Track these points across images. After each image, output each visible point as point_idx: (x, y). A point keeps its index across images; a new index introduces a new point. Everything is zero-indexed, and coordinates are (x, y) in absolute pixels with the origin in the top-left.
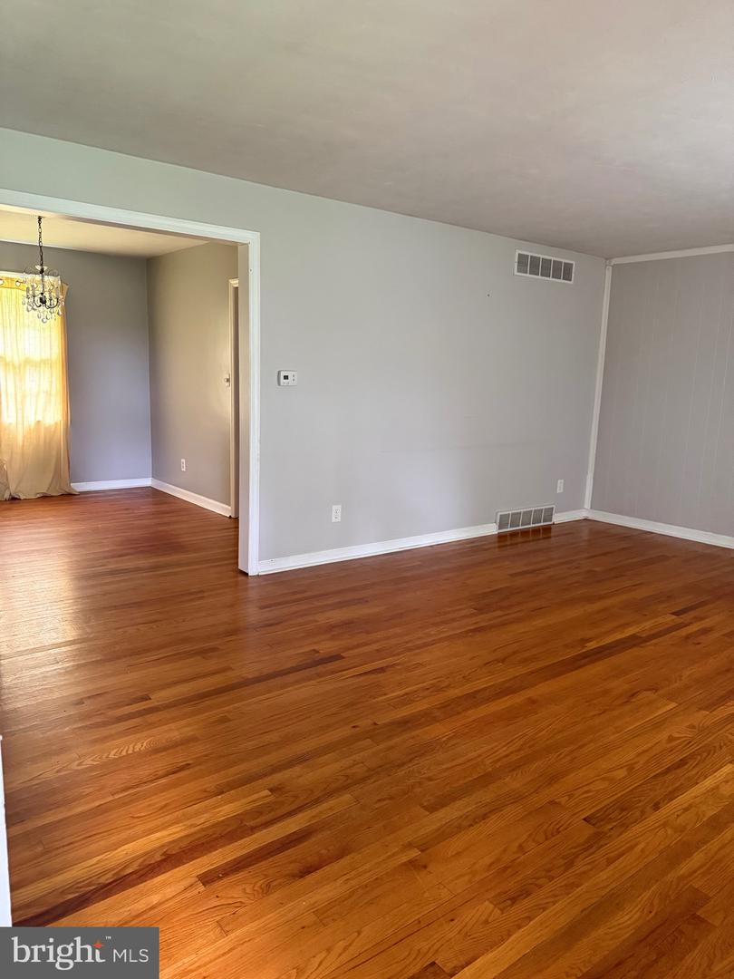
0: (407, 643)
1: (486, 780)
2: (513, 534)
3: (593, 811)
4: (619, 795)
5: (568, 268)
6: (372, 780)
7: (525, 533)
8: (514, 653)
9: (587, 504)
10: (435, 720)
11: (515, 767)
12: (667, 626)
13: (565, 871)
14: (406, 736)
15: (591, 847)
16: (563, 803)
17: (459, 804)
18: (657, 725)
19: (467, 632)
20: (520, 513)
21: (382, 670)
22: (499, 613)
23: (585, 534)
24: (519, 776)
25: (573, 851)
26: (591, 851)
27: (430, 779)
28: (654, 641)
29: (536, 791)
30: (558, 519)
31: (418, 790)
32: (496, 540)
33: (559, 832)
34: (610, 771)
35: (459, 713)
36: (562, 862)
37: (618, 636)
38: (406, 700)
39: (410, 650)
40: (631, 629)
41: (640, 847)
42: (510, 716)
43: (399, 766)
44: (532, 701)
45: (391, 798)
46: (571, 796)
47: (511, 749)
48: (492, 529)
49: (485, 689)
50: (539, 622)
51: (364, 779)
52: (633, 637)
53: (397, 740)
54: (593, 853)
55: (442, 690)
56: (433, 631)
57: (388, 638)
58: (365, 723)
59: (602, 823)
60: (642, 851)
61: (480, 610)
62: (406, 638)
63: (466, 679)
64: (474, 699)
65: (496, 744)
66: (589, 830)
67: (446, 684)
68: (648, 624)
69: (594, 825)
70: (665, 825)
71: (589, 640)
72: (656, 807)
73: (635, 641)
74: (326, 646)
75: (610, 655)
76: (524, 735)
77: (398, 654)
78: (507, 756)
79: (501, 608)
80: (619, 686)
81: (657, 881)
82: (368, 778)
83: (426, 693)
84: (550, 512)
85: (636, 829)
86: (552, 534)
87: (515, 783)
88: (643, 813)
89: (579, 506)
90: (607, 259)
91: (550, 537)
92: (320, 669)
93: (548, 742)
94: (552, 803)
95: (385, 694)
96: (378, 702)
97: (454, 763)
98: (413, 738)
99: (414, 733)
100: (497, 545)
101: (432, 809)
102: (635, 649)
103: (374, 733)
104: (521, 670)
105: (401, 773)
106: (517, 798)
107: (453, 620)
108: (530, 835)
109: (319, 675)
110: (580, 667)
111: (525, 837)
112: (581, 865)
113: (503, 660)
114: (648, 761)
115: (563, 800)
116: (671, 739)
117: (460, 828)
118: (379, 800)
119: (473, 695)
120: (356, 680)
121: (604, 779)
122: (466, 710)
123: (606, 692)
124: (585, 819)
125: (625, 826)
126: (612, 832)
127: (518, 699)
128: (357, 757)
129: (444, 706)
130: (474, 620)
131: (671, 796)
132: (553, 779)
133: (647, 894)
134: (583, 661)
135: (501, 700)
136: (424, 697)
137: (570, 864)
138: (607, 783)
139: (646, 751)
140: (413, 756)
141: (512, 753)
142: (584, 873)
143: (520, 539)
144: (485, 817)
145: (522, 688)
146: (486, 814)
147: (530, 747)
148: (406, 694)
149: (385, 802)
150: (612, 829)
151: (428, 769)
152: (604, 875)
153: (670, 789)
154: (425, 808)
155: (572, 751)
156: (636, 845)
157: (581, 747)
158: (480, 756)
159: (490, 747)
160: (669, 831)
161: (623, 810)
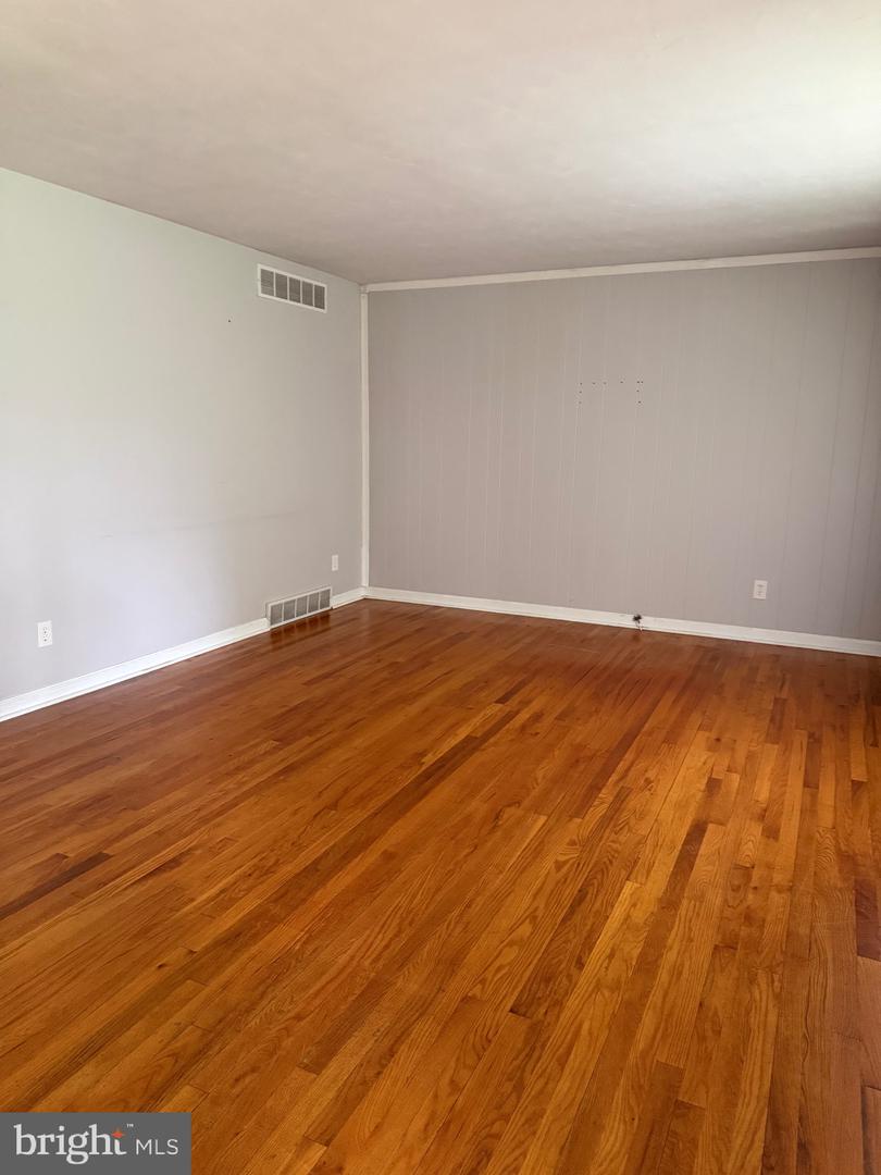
0: (199, 810)
1: (373, 992)
2: (289, 629)
3: (516, 994)
4: (535, 961)
5: (320, 291)
6: (217, 1048)
7: (301, 625)
8: (346, 791)
9: (365, 581)
10: (275, 921)
11: (403, 960)
12: (498, 718)
13: (519, 1098)
14: (244, 957)
15: (533, 1049)
16: (479, 995)
17: (351, 1043)
18: (538, 850)
19: (277, 775)
20: (294, 601)
21: (174, 862)
22: (307, 740)
23: (365, 617)
24: (411, 970)
25: (515, 1063)
26: (536, 1054)
27: (299, 1018)
28: (492, 740)
29: (440, 990)
30: (336, 602)
31: (288, 1042)
32: (270, 640)
33: (490, 1041)
34: (512, 930)
35: (304, 900)
36: (508, 1087)
37: (453, 742)
38: (223, 902)
39: (205, 821)
40: (463, 728)
41: (586, 1026)
42: (369, 886)
43: (248, 1011)
44: (388, 856)
45: (253, 1070)
46: (483, 982)
47: (390, 935)
48: (262, 626)
49: (326, 854)
50: (359, 742)
51: (201, 1053)
52: (468, 739)
53: (230, 970)
54: (539, 1058)
55: (269, 871)
56: (229, 784)
57: (169, 809)
58: (175, 956)
59: (533, 1009)
60: (590, 1033)
61: (284, 741)
62: (197, 803)
63: (298, 846)
64: (317, 873)
65: (368, 932)
66: (522, 1026)
67: (273, 860)
68: (477, 720)
69: (524, 1015)
70: (598, 987)
71: (423, 754)
72: (580, 965)
73: (470, 745)
74: (75, 845)
75: (453, 768)
76: (398, 907)
77: (191, 832)
78: (387, 947)
79: (310, 732)
80: (478, 807)
81: (622, 1070)
82: (208, 1046)
83: (251, 881)
84: (326, 596)
85: (572, 1003)
86: (331, 625)
87: (411, 984)
88: (569, 977)
89: (355, 585)
90: (361, 285)
91: (329, 629)
92: (75, 885)
93: (429, 911)
94: (466, 999)
95: (193, 900)
96: (187, 915)
97: (324, 980)
98: (253, 958)
99: (254, 949)
100: (270, 647)
101: (317, 1067)
102: (477, 754)
103: (197, 968)
104: (360, 815)
105: (254, 1021)
106: (422, 1008)
107: (252, 762)
108: (458, 1059)
109: (77, 895)
110: (426, 793)
111: (453, 1064)
112: (533, 1085)
113: (334, 805)
114: (547, 905)
115: (477, 990)
116: (559, 866)
117: (366, 1084)
118: (237, 1080)
119: (313, 868)
120: (141, 888)
121: (511, 944)
122: (312, 892)
123: (467, 820)
124: (511, 1011)
125: (559, 1004)
126: (548, 1019)
127: (370, 858)
128: (180, 1016)
129: (279, 897)
130: (282, 754)
131: (589, 944)
132: (453, 963)
133: (619, 1094)
134: (428, 784)
135: (352, 864)
136: (249, 890)
137: (519, 1087)
138: (516, 948)
139: (541, 888)
140: (261, 988)
141: (391, 939)
142: (541, 1092)
143: (296, 635)
144: (392, 1052)
145: (370, 841)
146: (393, 1046)
147: (410, 924)
148: (222, 892)
149: (247, 1080)
150: (546, 1013)
151: (292, 1001)
152: (564, 1085)
153: (585, 934)
154: (306, 1068)
155: (461, 915)
156: (580, 1026)
157: (469, 906)
158: (352, 958)
159: (361, 941)
160: (607, 994)
161: (548, 980)
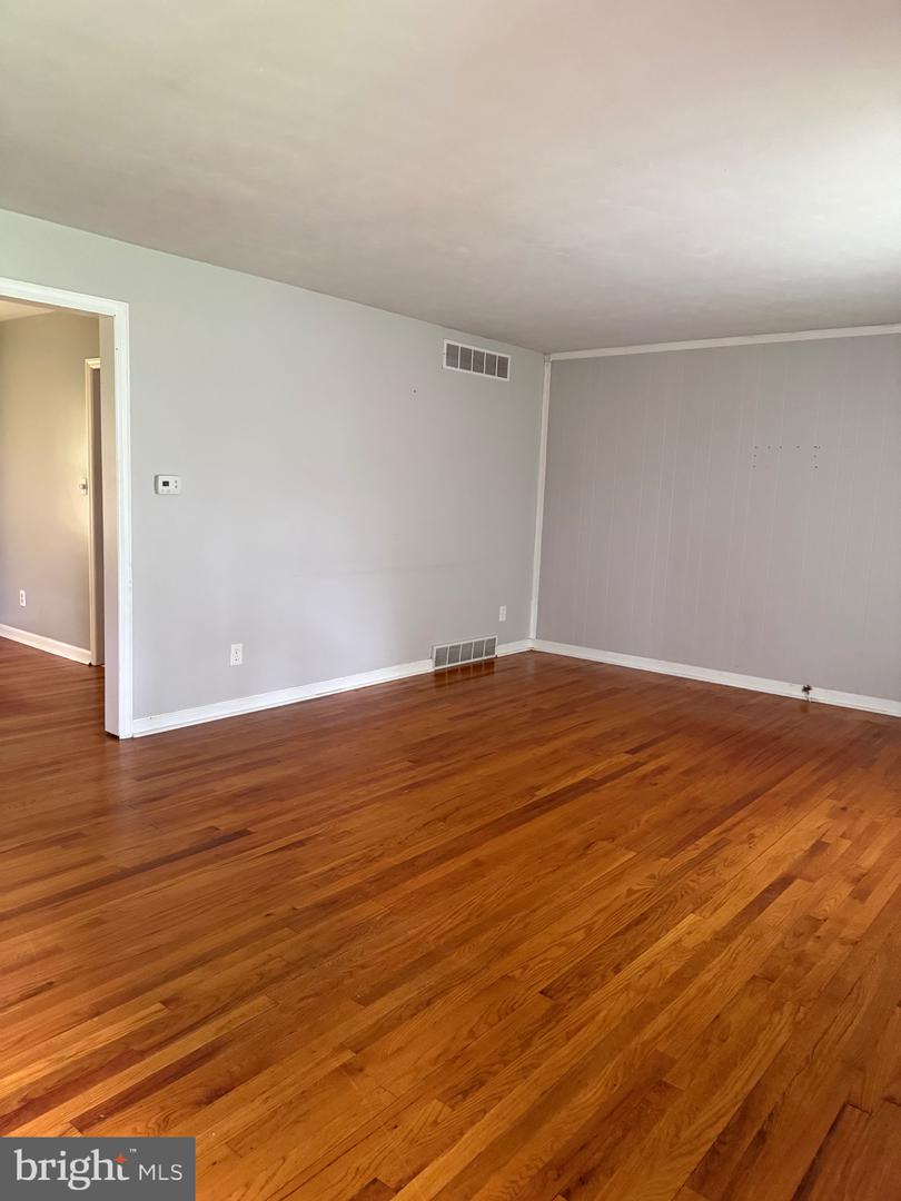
0: (330, 808)
1: (430, 959)
2: (452, 671)
3: (551, 981)
4: (578, 960)
5: (503, 362)
6: (294, 976)
7: (465, 669)
8: (458, 809)
9: (533, 634)
10: (367, 897)
11: (462, 941)
12: (622, 766)
13: (522, 1052)
14: (334, 918)
15: (549, 1021)
16: (517, 977)
17: (398, 991)
18: (616, 878)
19: (403, 789)
20: (459, 646)
21: (301, 843)
22: (439, 764)
23: (531, 668)
24: (467, 949)
25: (530, 1028)
26: (550, 1026)
27: (362, 967)
28: (608, 784)
29: (487, 967)
30: (501, 651)
31: (348, 982)
32: (433, 678)
33: (514, 1010)
34: (566, 935)
35: (396, 885)
36: (517, 1043)
37: (570, 781)
38: (331, 876)
39: (333, 816)
40: (581, 773)
41: (602, 1014)
42: (453, 883)
43: (325, 956)
44: (478, 863)
45: (317, 994)
46: (525, 968)
47: (456, 922)
48: (427, 667)
49: (426, 854)
50: (482, 771)
51: (281, 977)
52: (586, 781)
53: (320, 926)
54: (551, 1029)
55: (374, 860)
56: (361, 791)
57: (308, 804)
58: (280, 910)
59: (560, 994)
60: (604, 1020)
61: (417, 762)
62: (331, 802)
63: (402, 845)
64: (412, 867)
65: (439, 917)
66: (547, 1004)
67: (379, 853)
68: (600, 767)
69: (551, 997)
70: (627, 988)
71: (539, 788)
72: (617, 970)
73: (587, 786)
74: (227, 821)
75: (564, 802)
76: (469, 905)
77: (319, 823)
78: (452, 929)
79: (441, 758)
80: (573, 837)
81: (620, 1051)
82: (288, 973)
83: (356, 865)
84: (492, 644)
85: (597, 996)
86: (495, 669)
87: (463, 959)
88: (604, 977)
89: (523, 636)
90: (545, 354)
91: (493, 673)
92: (220, 849)
93: (498, 909)
94: (505, 977)
95: (306, 872)
96: (298, 883)
97: (392, 945)
98: (341, 920)
99: (342, 915)
100: (433, 685)
101: (366, 1001)
102: (590, 793)
103: (293, 921)
104: (464, 829)
105: (328, 963)
106: (467, 976)
107: (385, 776)
108: (482, 1017)
109: (220, 857)
110: (529, 820)
111: (476, 1019)
112: (538, 1045)
113: (444, 819)
114: (606, 920)
115: (517, 973)
116: (630, 892)
117: (400, 1020)
118: (302, 999)
119: (411, 863)
120: (268, 858)
121: (560, 945)
122: (403, 881)
123: (559, 846)
124: (541, 992)
125: (585, 995)
126: (571, 1003)
127: (463, 861)
128: (273, 951)
129: (377, 880)
130: (413, 773)
131: (632, 956)
132: (505, 950)
133: (610, 1066)
134: (533, 813)
135: (442, 866)
136: (353, 872)
137: (527, 1044)
138: (564, 949)
139: (605, 908)
140: (340, 942)
141: (458, 925)
142: (543, 1052)
143: (459, 677)
144: (429, 1003)
145: (468, 849)
146: (430, 999)
147: (478, 916)
148: (333, 869)
149: (310, 1000)
150: (572, 998)
151: (361, 955)
152: (565, 1051)
153: (632, 948)
154: (359, 1001)
155: (525, 917)
156: (598, 1013)
157: (534, 911)
158: (421, 932)
159: (429, 923)
160: (632, 994)
161: (582, 976)
